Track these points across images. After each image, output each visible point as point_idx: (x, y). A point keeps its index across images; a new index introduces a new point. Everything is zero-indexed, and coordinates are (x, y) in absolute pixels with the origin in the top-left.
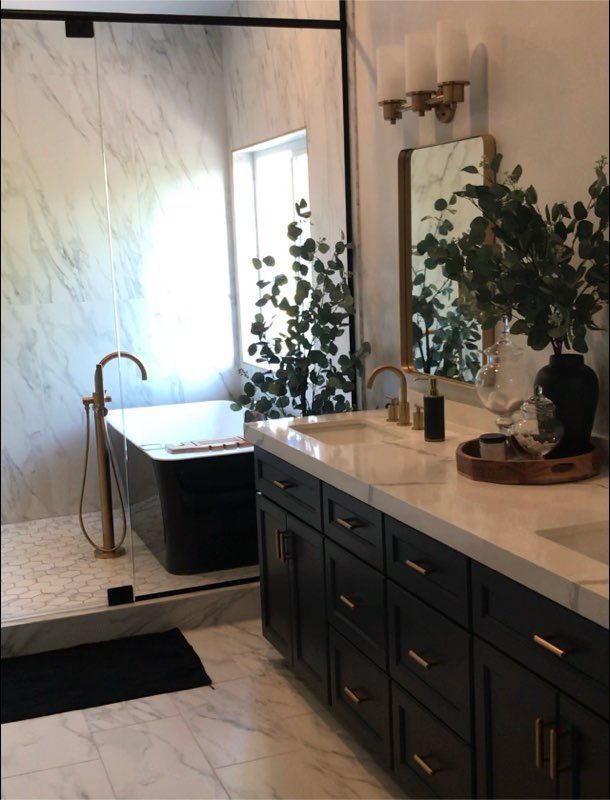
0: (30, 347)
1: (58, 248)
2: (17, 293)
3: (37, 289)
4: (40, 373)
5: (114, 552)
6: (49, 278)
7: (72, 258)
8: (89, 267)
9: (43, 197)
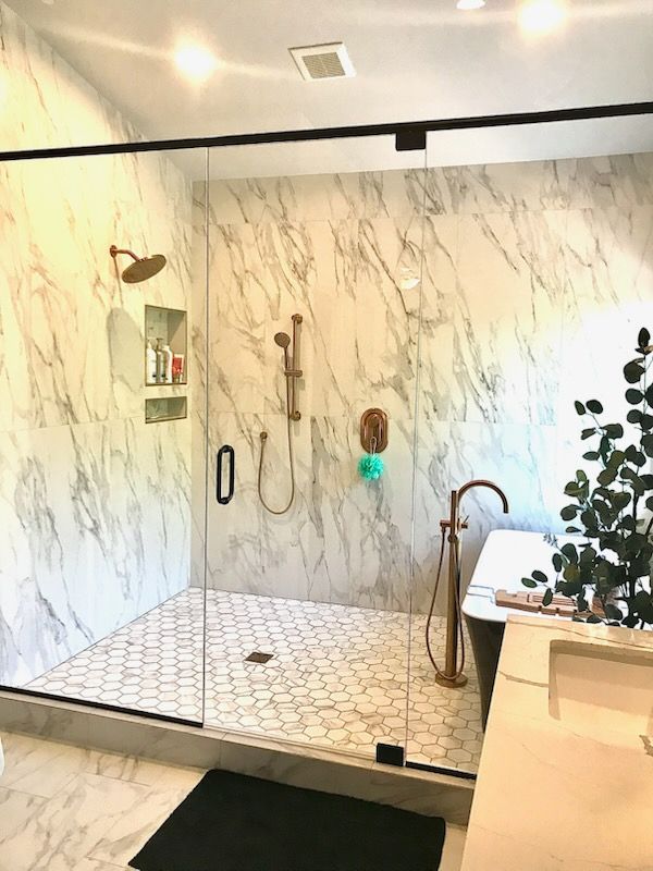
0: (440, 459)
1: (477, 371)
2: (435, 410)
3: (454, 408)
4: (446, 483)
5: (453, 681)
6: (466, 399)
7: (489, 381)
8: (504, 391)
9: (470, 325)
